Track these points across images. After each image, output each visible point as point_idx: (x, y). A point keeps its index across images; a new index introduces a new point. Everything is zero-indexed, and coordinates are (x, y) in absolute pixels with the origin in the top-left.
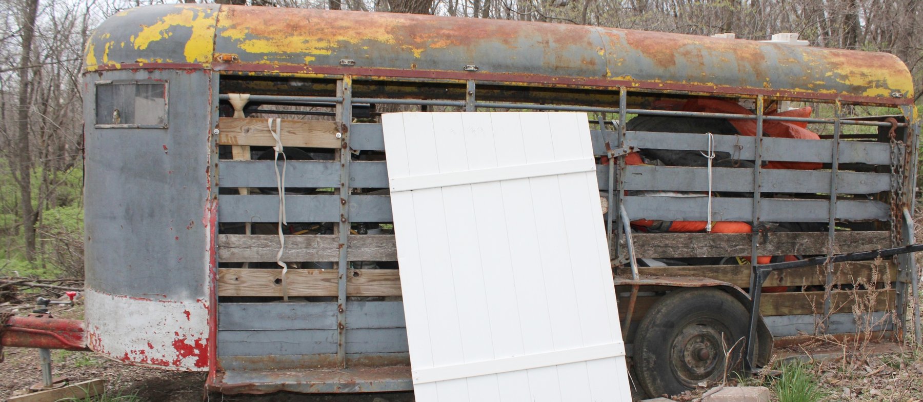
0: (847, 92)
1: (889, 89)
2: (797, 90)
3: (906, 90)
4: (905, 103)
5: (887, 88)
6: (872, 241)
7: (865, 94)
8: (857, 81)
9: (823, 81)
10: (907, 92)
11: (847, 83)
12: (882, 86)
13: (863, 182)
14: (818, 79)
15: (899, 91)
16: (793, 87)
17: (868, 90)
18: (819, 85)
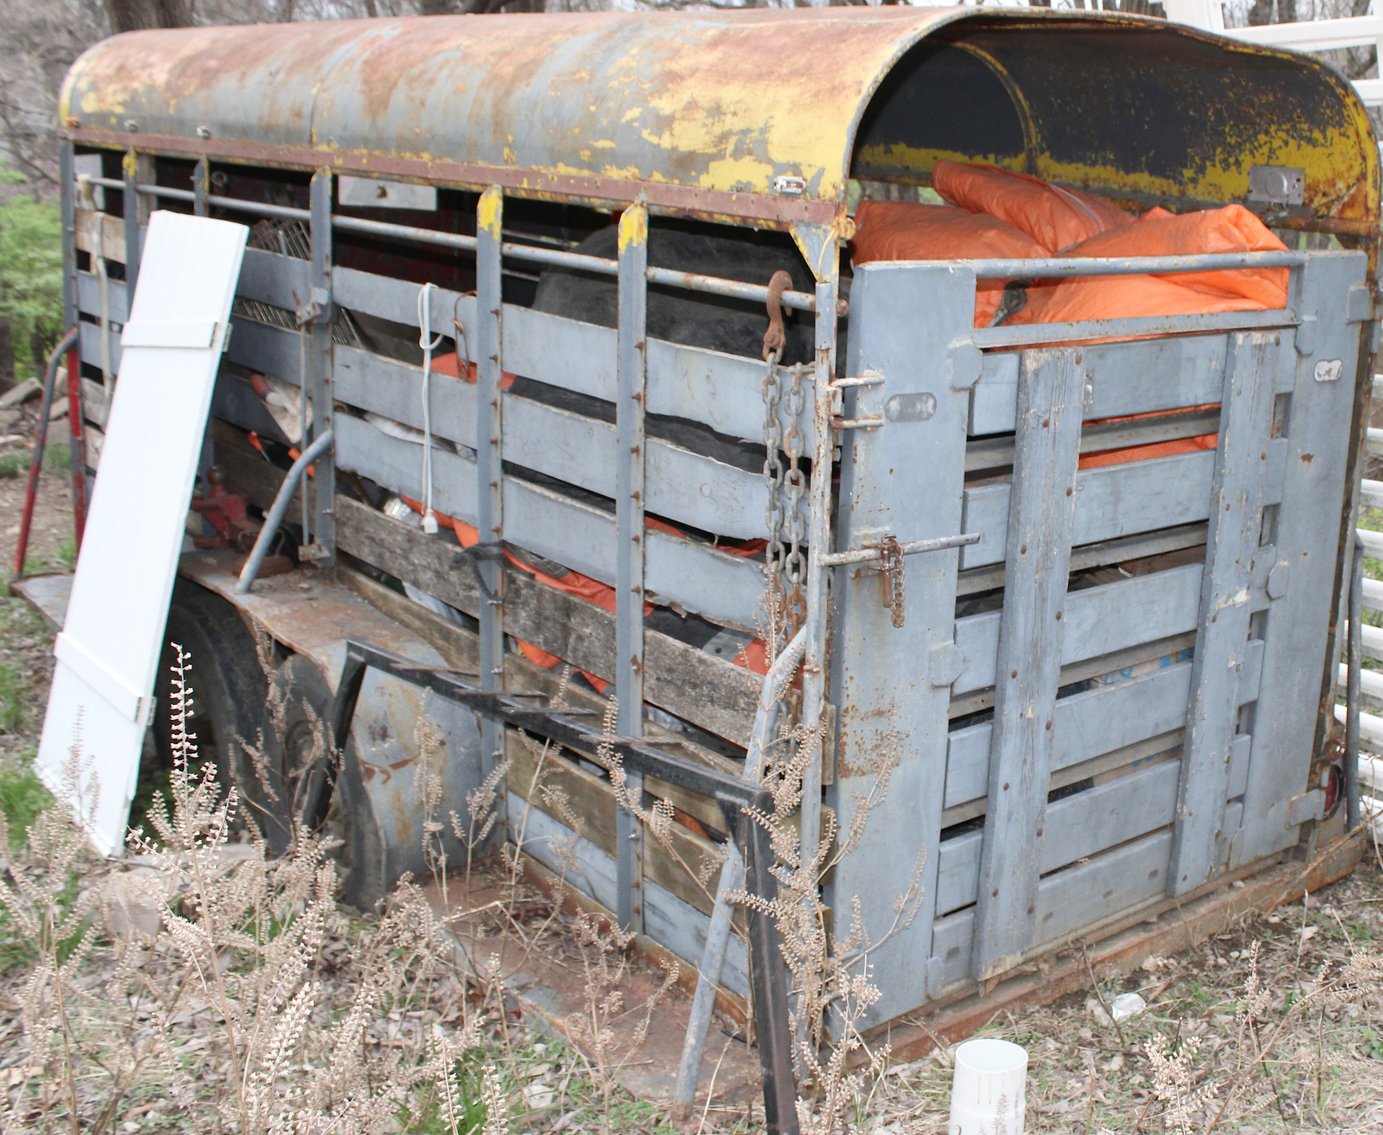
0: (664, 176)
1: (770, 161)
2: (562, 169)
3: (819, 164)
4: (806, 215)
5: (764, 158)
6: (736, 702)
7: (705, 181)
8: (690, 137)
9: (611, 139)
10: (821, 172)
11: (666, 142)
12: (750, 153)
13: (706, 491)
14: (604, 135)
15: (796, 169)
16: (555, 158)
17: (713, 166)
18: (603, 152)
